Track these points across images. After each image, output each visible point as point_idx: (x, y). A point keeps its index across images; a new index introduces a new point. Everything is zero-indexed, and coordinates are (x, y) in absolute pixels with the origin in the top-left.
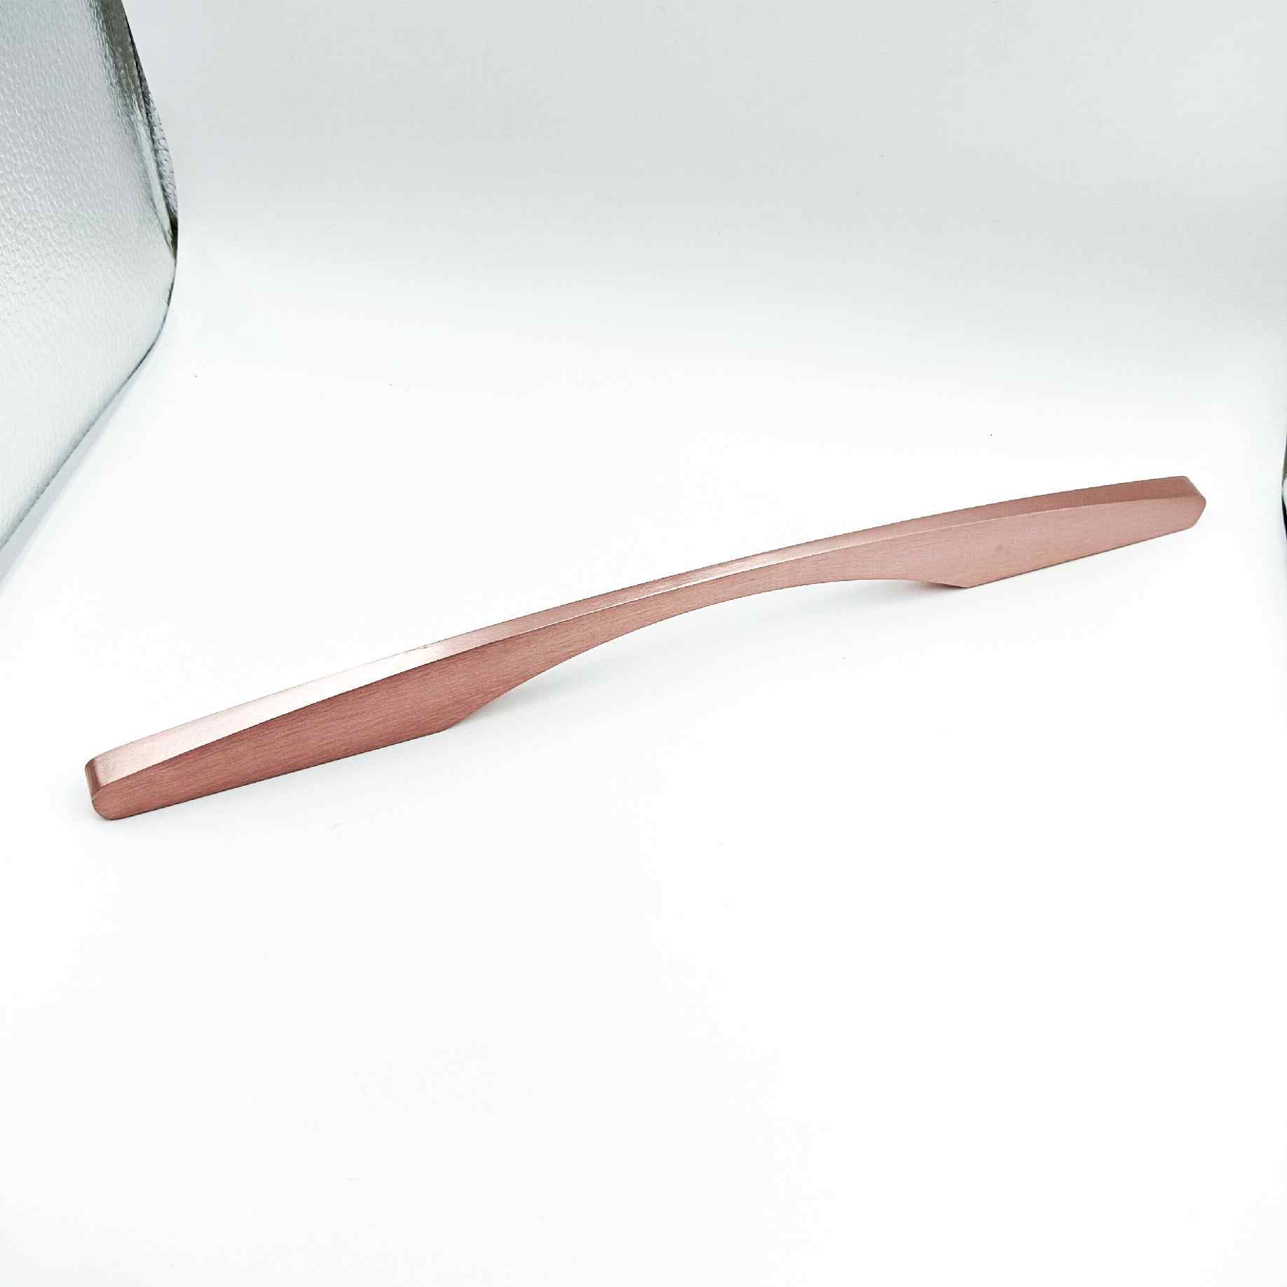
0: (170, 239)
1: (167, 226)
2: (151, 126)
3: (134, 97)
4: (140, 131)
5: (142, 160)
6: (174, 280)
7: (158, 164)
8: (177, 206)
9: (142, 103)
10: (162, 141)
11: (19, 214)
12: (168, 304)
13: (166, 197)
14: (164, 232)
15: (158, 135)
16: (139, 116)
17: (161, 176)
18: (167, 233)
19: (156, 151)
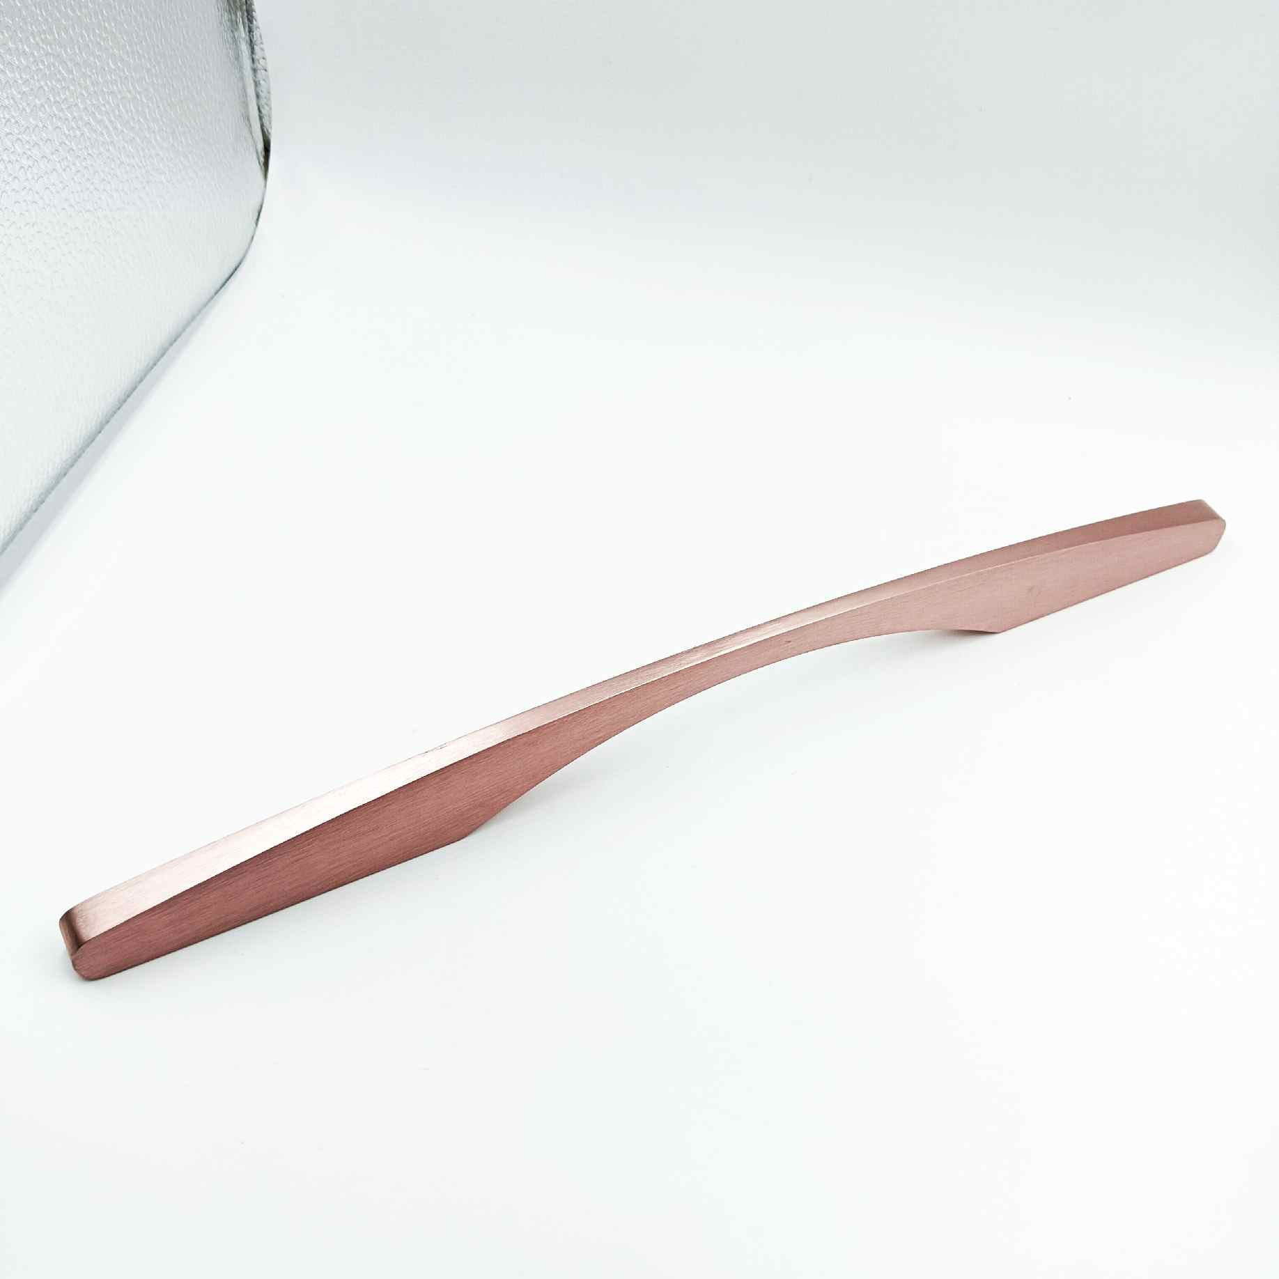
0: (262, 159)
1: (260, 146)
2: (251, 44)
3: (239, 14)
4: (242, 49)
5: (242, 78)
6: (263, 200)
7: (257, 84)
8: (271, 128)
9: (246, 21)
10: (261, 61)
11: (127, 111)
12: (257, 224)
13: (261, 118)
14: (257, 153)
15: (258, 55)
16: (242, 33)
17: (258, 96)
18: (260, 154)
19: (255, 70)
